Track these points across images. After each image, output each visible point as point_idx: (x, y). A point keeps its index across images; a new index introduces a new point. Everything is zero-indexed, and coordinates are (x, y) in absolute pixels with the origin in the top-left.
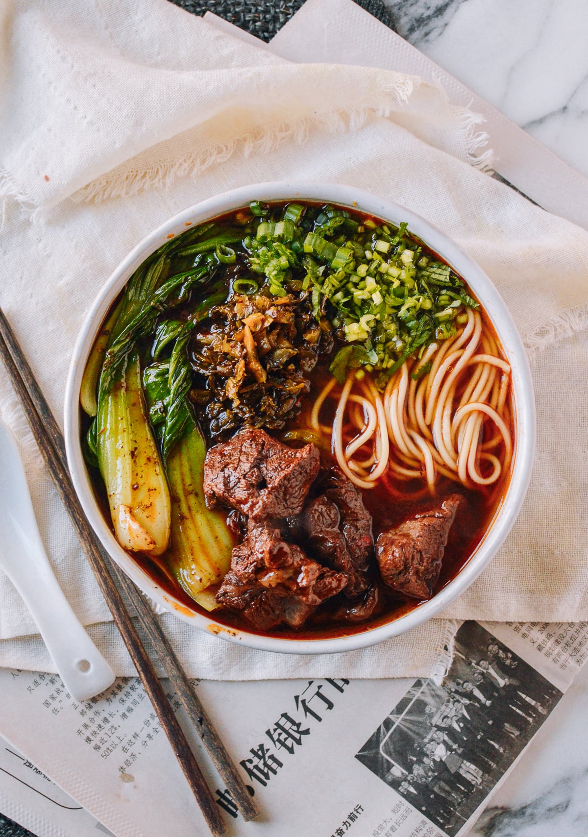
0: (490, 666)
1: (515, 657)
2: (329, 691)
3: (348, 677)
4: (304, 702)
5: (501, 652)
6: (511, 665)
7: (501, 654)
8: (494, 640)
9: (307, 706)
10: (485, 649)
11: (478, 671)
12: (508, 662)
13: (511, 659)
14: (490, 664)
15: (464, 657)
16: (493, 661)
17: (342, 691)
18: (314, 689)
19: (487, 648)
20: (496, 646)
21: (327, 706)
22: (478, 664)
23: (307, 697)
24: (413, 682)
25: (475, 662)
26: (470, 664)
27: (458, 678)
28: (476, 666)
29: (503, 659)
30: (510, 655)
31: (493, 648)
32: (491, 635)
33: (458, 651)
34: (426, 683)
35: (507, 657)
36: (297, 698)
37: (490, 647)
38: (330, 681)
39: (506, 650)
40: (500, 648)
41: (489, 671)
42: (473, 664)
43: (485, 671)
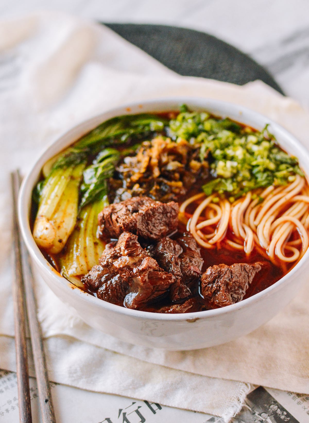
0: (268, 417)
1: (288, 415)
2: (145, 410)
3: (162, 403)
4: (124, 414)
5: (279, 410)
6: (284, 419)
7: (279, 411)
8: (275, 402)
9: (126, 417)
10: (268, 407)
11: (259, 419)
12: (282, 417)
13: (285, 415)
14: (269, 416)
15: (250, 409)
16: (272, 415)
17: (154, 412)
18: (135, 407)
19: (269, 406)
20: (277, 406)
21: (140, 420)
22: (260, 415)
23: (128, 411)
24: (209, 418)
25: (258, 413)
26: (254, 414)
27: (242, 421)
28: (258, 416)
29: (280, 415)
30: (285, 413)
31: (273, 407)
32: (274, 399)
33: (247, 404)
34: (219, 420)
35: (283, 414)
36: (120, 410)
37: (272, 406)
38: (146, 402)
39: (283, 409)
40: (279, 408)
41: (267, 420)
42: (256, 414)
43: (264, 420)
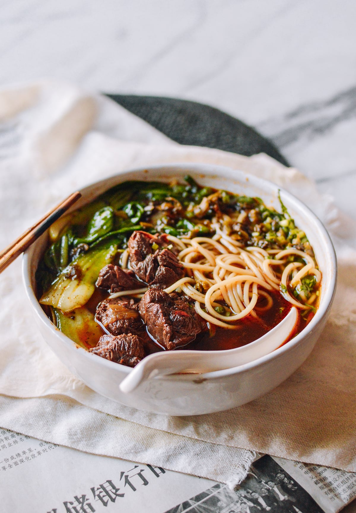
0: (275, 486)
1: (296, 484)
2: (148, 474)
3: (164, 467)
4: (127, 477)
5: (286, 479)
6: (292, 488)
7: (286, 480)
8: (282, 471)
9: (128, 480)
10: (274, 475)
11: (265, 488)
12: (290, 486)
13: (292, 484)
14: (275, 484)
15: (256, 477)
16: (279, 483)
17: (158, 476)
18: (138, 470)
19: (276, 475)
20: (284, 475)
21: (143, 482)
22: (266, 483)
23: (130, 474)
24: (214, 484)
25: (265, 481)
26: (261, 482)
27: (249, 489)
28: (264, 484)
29: (287, 483)
30: (292, 482)
31: (280, 476)
32: (281, 468)
33: (253, 472)
34: (224, 487)
35: (290, 483)
36: (122, 473)
37: (279, 475)
38: (149, 466)
39: (290, 478)
40: (285, 476)
41: (274, 489)
42: (263, 483)
43: (271, 488)
